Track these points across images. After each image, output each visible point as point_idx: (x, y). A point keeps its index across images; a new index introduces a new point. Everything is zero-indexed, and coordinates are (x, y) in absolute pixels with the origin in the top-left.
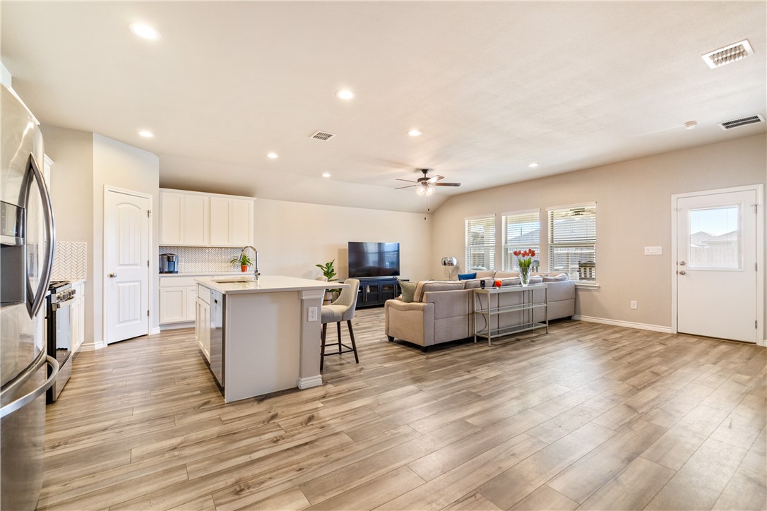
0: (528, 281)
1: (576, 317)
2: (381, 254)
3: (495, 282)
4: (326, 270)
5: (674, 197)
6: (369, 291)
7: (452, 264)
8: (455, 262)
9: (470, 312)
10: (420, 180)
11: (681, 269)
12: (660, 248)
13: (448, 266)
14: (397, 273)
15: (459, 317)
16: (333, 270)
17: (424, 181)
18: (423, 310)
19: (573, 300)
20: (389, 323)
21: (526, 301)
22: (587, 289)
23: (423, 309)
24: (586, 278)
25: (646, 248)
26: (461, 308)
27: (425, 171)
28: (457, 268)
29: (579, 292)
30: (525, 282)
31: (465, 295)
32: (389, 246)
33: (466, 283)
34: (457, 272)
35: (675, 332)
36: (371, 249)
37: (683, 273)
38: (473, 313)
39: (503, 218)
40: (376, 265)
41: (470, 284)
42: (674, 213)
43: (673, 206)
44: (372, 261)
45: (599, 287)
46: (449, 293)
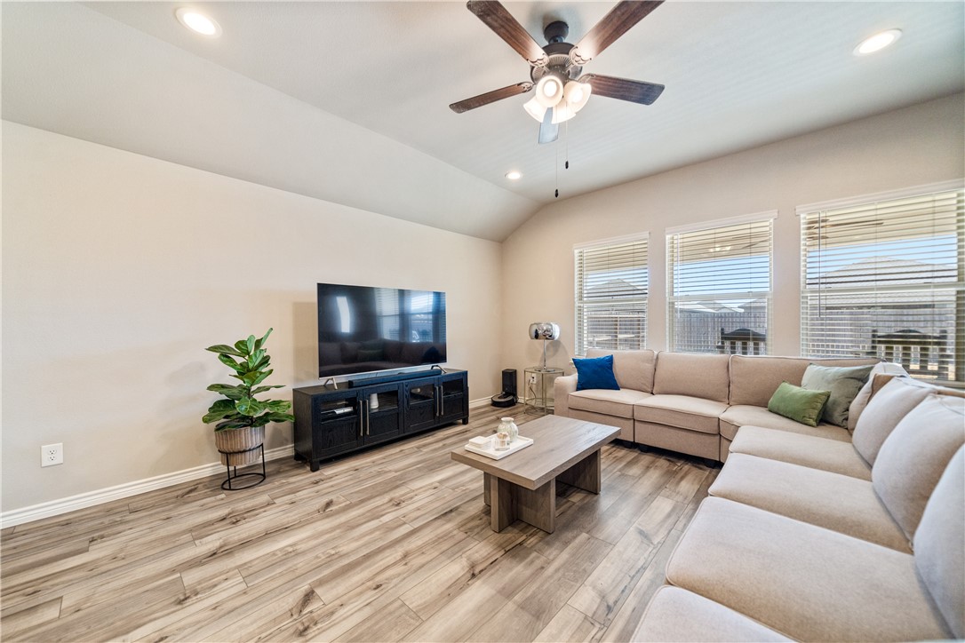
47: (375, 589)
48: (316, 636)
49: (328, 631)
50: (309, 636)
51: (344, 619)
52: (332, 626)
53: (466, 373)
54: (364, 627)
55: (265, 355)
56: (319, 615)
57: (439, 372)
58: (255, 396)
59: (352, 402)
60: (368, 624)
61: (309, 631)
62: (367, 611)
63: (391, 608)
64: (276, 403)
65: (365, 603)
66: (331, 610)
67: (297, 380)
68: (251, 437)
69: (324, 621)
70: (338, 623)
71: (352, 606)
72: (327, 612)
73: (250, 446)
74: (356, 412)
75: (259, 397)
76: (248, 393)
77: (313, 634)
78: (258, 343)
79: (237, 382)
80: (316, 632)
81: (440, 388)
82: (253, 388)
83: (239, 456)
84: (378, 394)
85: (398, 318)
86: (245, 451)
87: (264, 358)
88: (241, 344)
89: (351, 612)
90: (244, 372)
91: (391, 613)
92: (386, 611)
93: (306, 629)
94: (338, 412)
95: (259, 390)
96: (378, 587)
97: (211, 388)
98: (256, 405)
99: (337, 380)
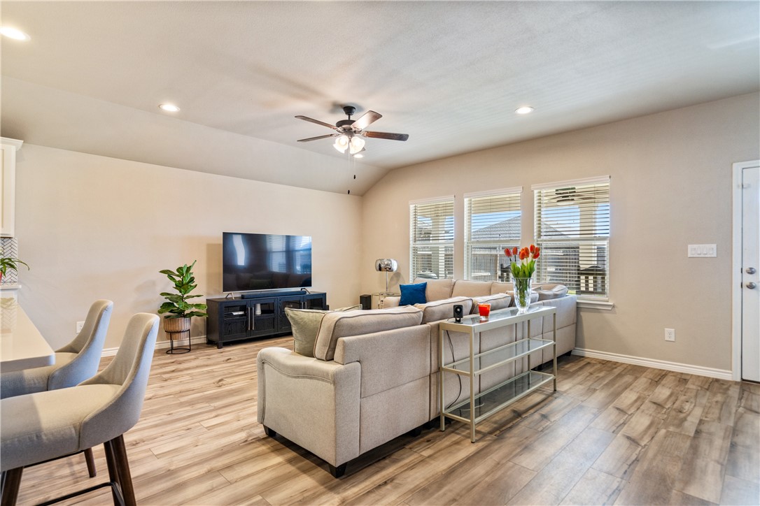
0: (528, 301)
1: (578, 352)
2: (289, 253)
3: (473, 306)
4: (178, 279)
5: (737, 167)
6: (259, 312)
7: (390, 269)
8: (395, 267)
9: (434, 369)
10: (340, 124)
11: (748, 279)
12: (714, 246)
13: (384, 273)
14: (308, 283)
15: (411, 384)
16: (192, 280)
17: (347, 127)
18: (334, 383)
19: (574, 325)
20: (264, 400)
21: (519, 335)
22: (594, 309)
23: (335, 380)
24: (587, 292)
25: (690, 247)
26: (417, 364)
27: (349, 110)
28: (398, 275)
29: (583, 314)
30: (523, 304)
31: (423, 336)
32: (303, 242)
33: (425, 311)
34: (398, 280)
35: (739, 380)
36: (277, 245)
37: (751, 287)
38: (439, 369)
39: (466, 201)
40: (283, 271)
41: (433, 312)
42: (736, 192)
43: (736, 180)
44: (277, 264)
45: (613, 306)
46: (392, 335)
53: (325, 294)
55: (192, 276)
57: (305, 292)
58: (186, 301)
59: (243, 308)
64: (198, 306)
67: (208, 294)
68: (185, 324)
73: (183, 329)
74: (245, 315)
75: (189, 301)
76: (182, 298)
78: (189, 269)
79: (177, 292)
81: (304, 303)
82: (185, 296)
83: (177, 335)
84: (261, 304)
85: (284, 254)
86: (180, 332)
87: (191, 278)
88: (180, 269)
90: (180, 286)
94: (235, 314)
95: (188, 297)
97: (162, 294)
98: (187, 306)
99: (235, 295)
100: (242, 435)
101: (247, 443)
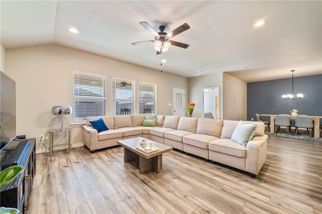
47: (186, 197)
48: (208, 208)
49: (206, 205)
50: (209, 209)
51: (200, 202)
52: (204, 205)
54: (202, 197)
56: (201, 209)
60: (200, 196)
61: (207, 210)
62: (196, 197)
63: (193, 192)
65: (193, 198)
66: (197, 206)
69: (202, 207)
70: (202, 203)
71: (195, 201)
72: (199, 207)
77: (208, 209)
80: (207, 208)
89: (198, 202)
91: (195, 192)
92: (195, 193)
93: (207, 211)
96: (185, 196)
100: (262, 184)
101: (266, 182)
